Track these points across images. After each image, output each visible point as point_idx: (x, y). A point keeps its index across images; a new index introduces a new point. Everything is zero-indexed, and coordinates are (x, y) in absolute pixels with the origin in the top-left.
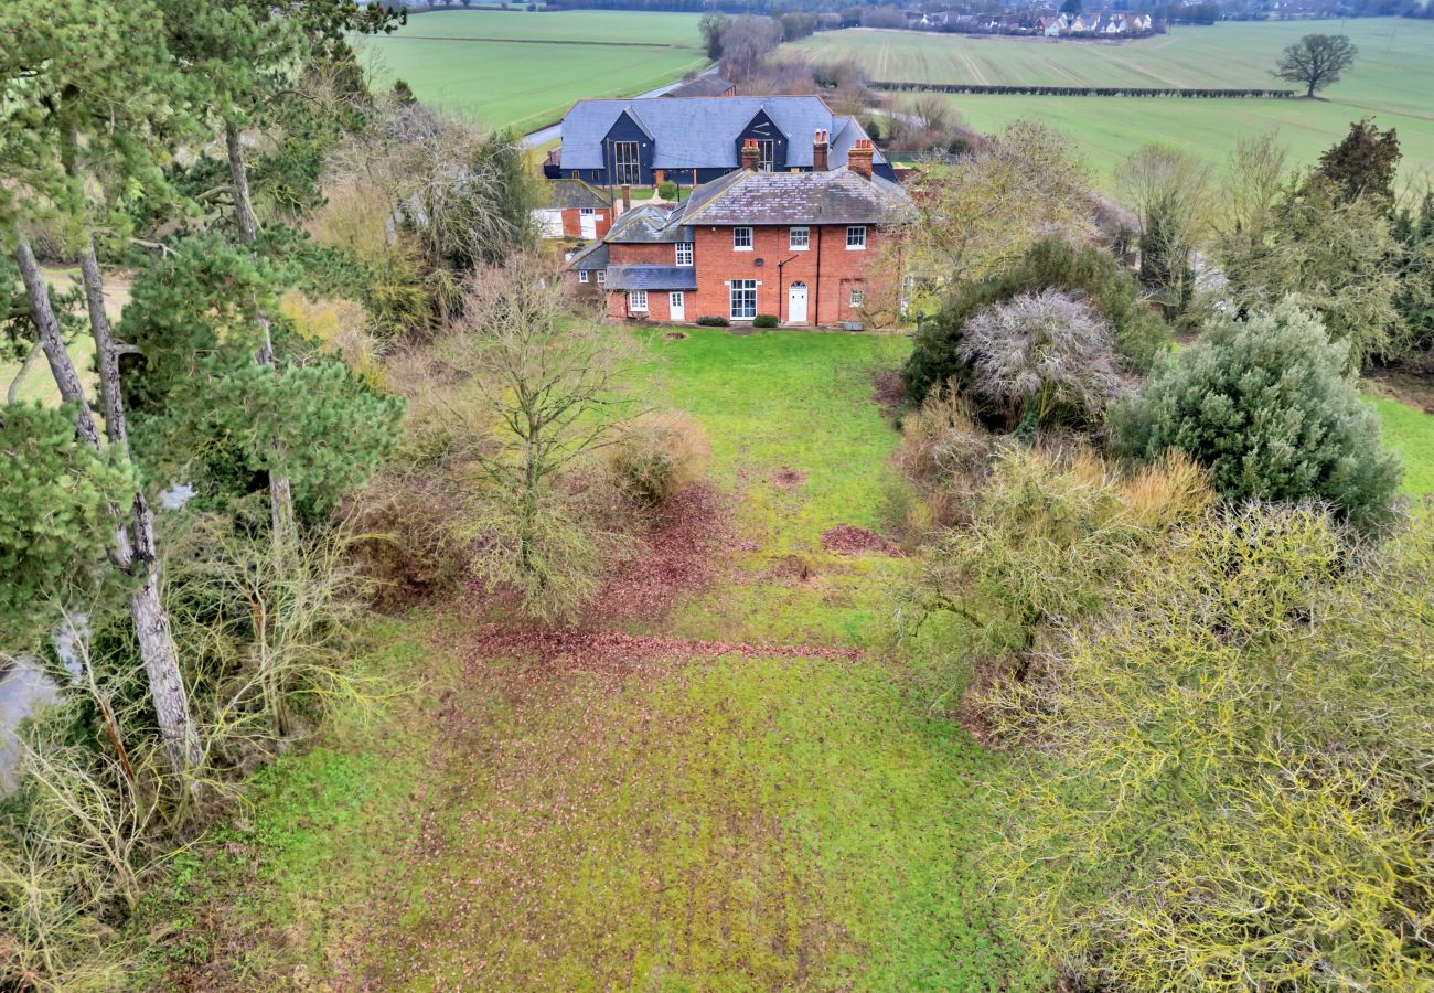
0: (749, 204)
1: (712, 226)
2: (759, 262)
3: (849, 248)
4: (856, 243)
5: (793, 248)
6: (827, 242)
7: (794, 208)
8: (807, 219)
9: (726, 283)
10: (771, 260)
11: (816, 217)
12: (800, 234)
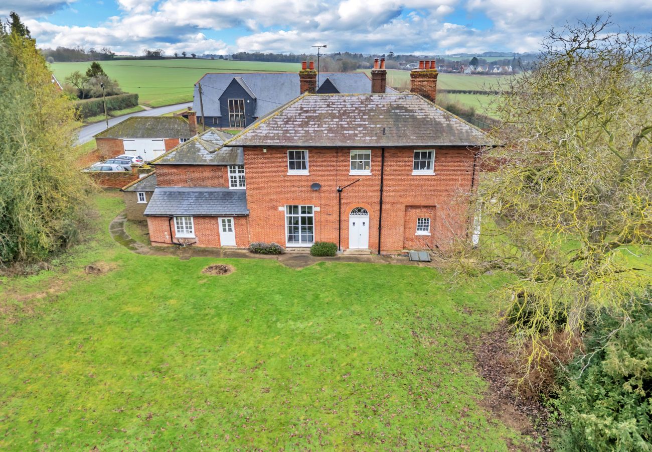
0: (305, 124)
1: (262, 147)
2: (316, 187)
3: (416, 172)
4: (423, 167)
5: (354, 172)
6: (392, 165)
7: (355, 129)
8: (370, 141)
9: (281, 209)
10: (329, 184)
11: (379, 138)
12: (360, 156)
